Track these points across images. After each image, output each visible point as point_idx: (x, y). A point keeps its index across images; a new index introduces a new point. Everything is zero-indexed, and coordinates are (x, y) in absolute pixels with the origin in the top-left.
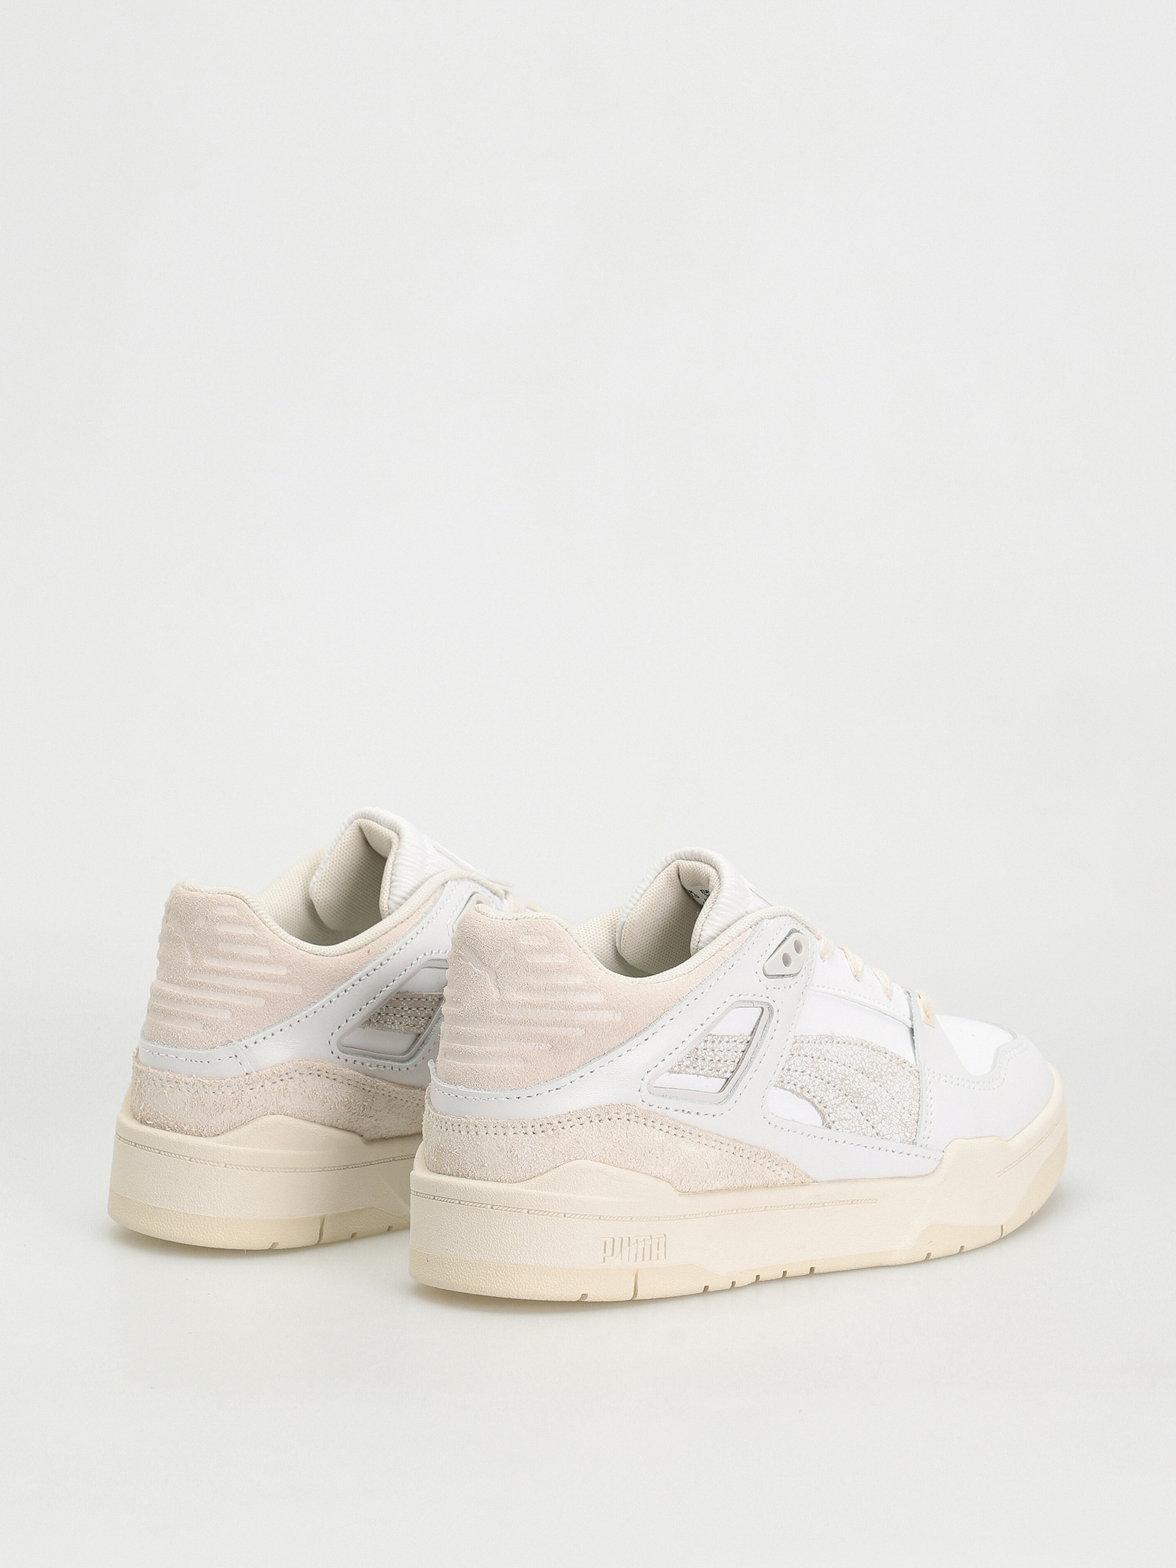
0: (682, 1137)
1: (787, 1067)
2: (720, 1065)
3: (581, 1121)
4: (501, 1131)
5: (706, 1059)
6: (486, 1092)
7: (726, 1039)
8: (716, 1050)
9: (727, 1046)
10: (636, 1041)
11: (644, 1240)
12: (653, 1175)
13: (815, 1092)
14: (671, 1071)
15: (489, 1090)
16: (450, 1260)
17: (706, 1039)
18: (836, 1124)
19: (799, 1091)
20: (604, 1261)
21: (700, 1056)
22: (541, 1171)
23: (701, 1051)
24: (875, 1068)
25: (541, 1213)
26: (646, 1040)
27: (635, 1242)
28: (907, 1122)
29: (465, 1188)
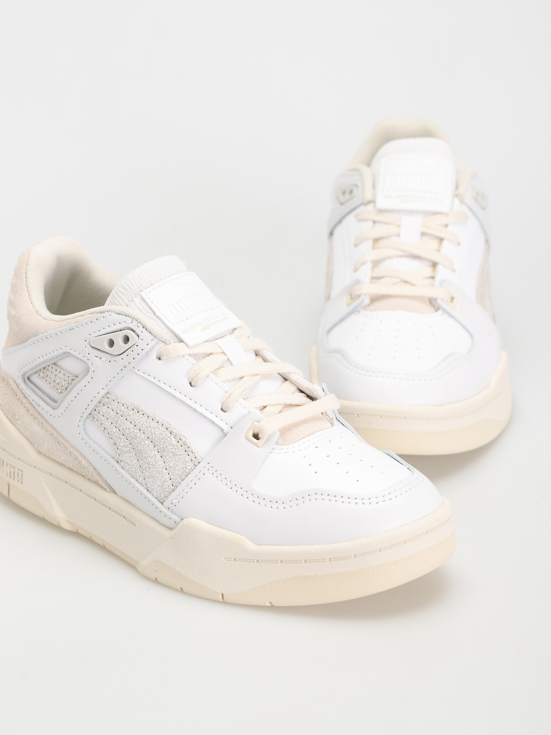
2: (58, 386)
5: (51, 379)
7: (63, 372)
9: (63, 377)
17: (52, 366)
21: (49, 375)
24: (161, 443)
28: (165, 488)
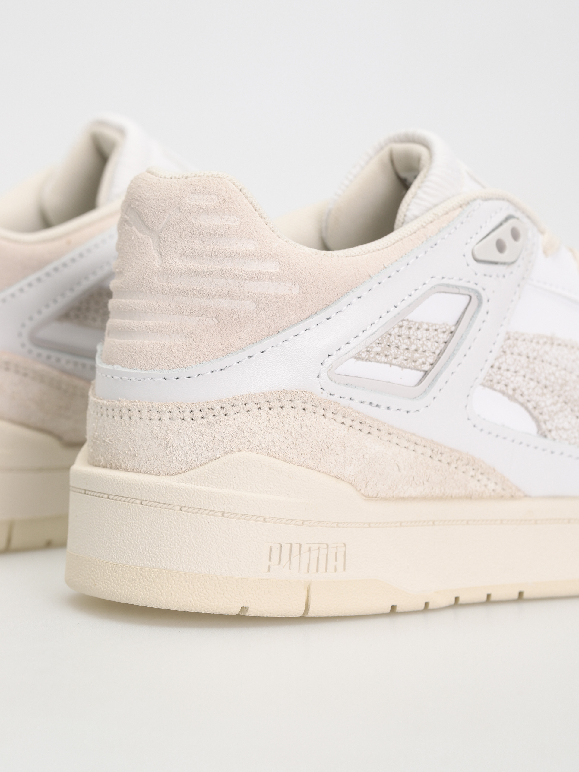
0: (369, 433)
1: (497, 365)
2: (417, 355)
3: (248, 407)
4: (155, 416)
5: (400, 347)
6: (143, 372)
7: (425, 326)
8: (413, 338)
9: (426, 334)
10: (316, 319)
11: (319, 548)
12: (332, 474)
13: (529, 396)
14: (358, 357)
15: (146, 370)
16: (97, 562)
17: (401, 324)
18: (554, 433)
19: (510, 392)
20: (269, 570)
21: (393, 343)
22: (199, 463)
23: (395, 337)
25: (196, 510)
26: (328, 319)
27: (308, 550)
29: (114, 480)
